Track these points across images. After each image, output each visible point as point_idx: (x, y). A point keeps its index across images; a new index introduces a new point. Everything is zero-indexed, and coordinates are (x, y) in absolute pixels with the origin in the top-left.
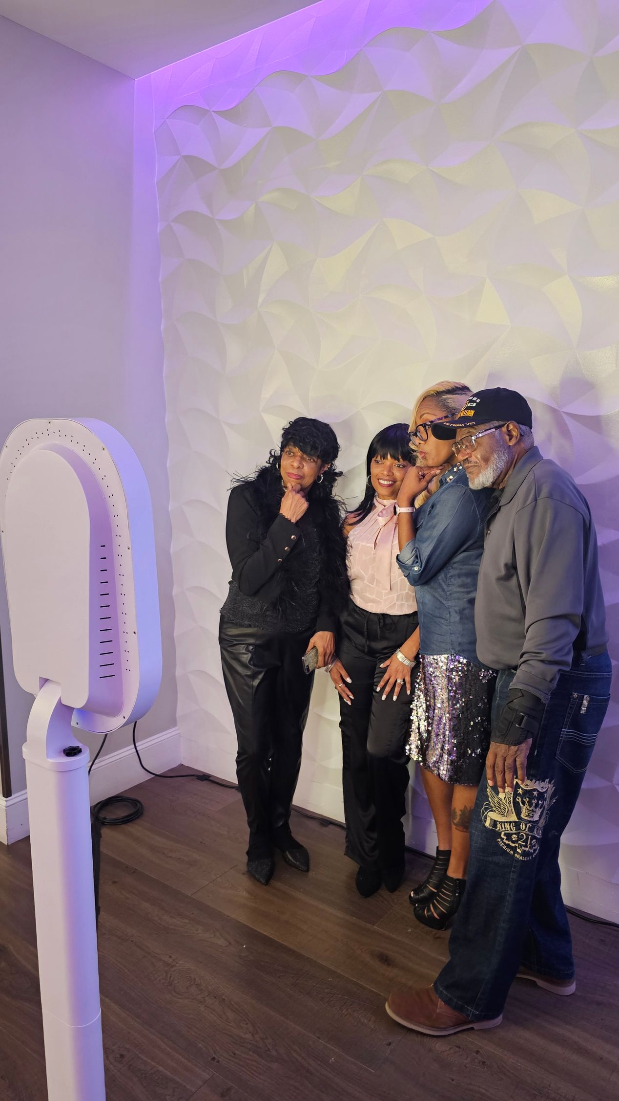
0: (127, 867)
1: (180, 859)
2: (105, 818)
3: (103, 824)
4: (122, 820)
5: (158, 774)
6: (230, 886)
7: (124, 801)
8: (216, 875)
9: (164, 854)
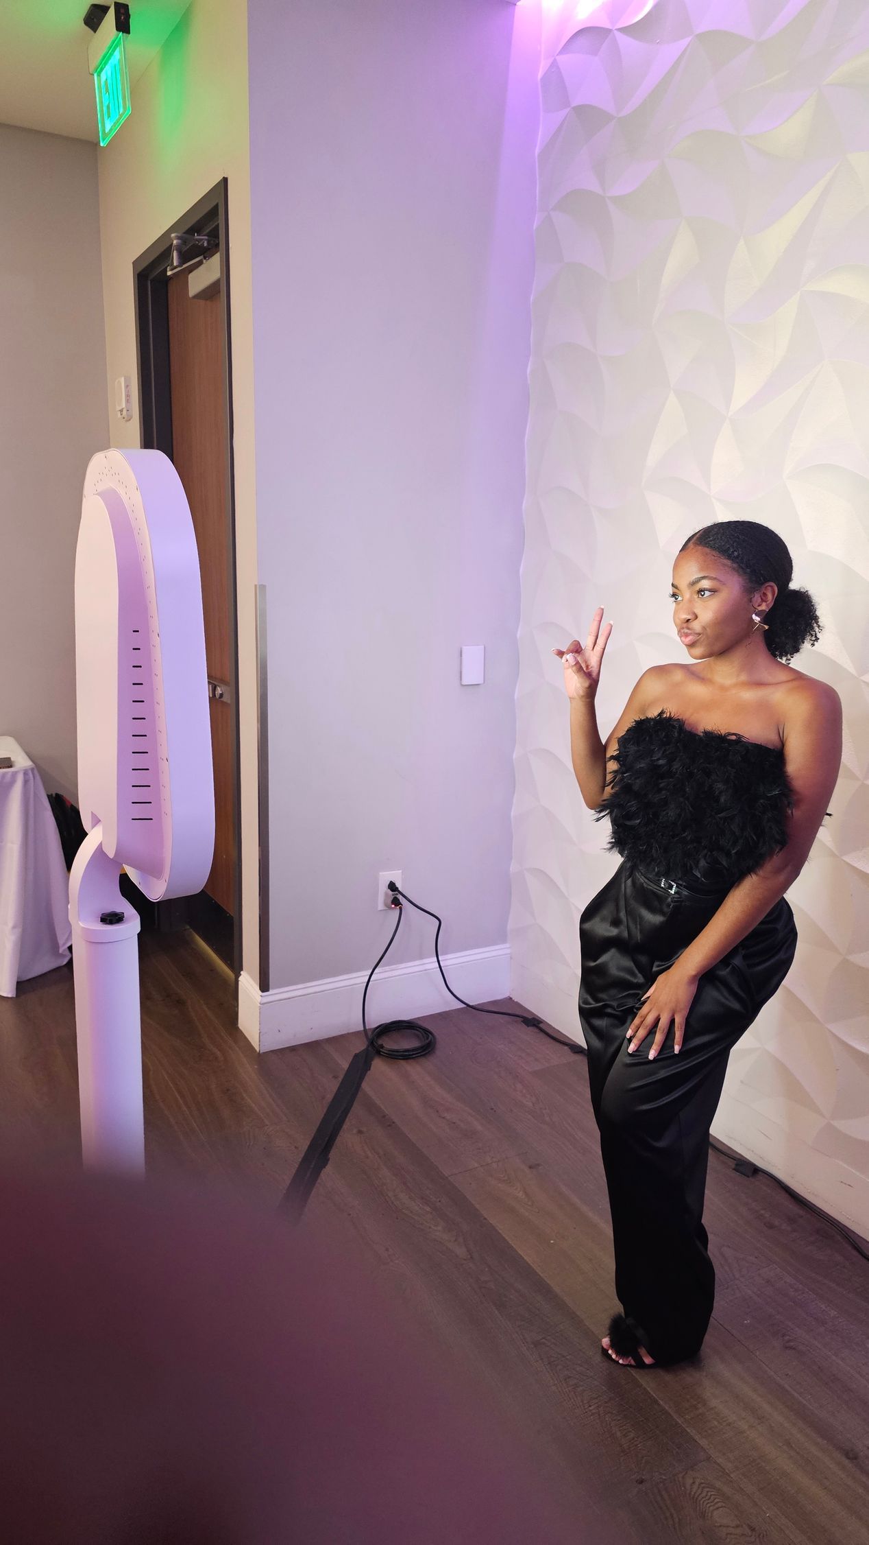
0: (384, 1116)
1: (454, 1123)
2: (382, 1046)
3: (378, 1053)
4: (401, 1053)
5: (471, 1004)
6: (506, 1178)
7: (414, 1029)
8: (493, 1157)
9: (437, 1111)
